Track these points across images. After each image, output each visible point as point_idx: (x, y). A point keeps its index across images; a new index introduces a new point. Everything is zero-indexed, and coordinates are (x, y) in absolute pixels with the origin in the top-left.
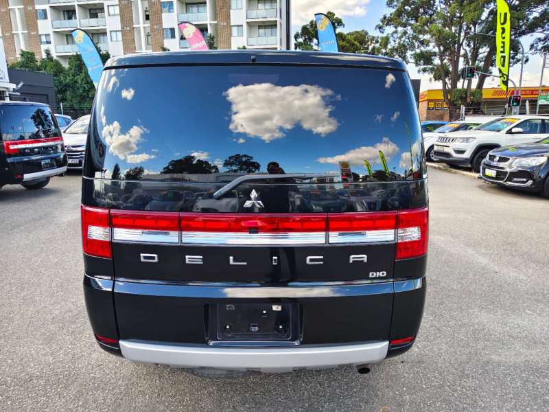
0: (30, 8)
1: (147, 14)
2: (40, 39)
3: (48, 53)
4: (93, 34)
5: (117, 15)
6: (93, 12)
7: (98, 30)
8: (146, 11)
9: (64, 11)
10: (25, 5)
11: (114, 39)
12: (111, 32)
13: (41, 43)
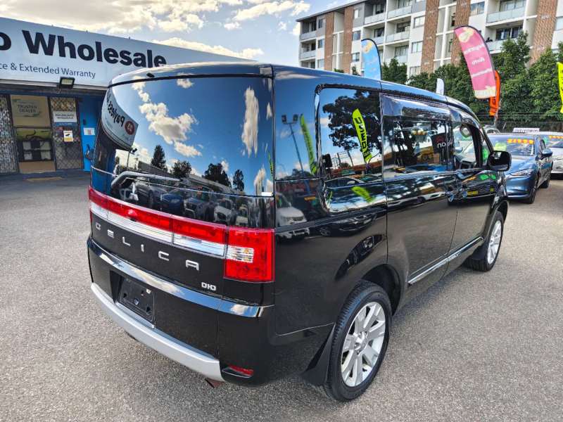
0: (349, 31)
1: (454, 19)
2: (352, 57)
3: (354, 69)
4: (396, 48)
5: (422, 26)
6: (400, 26)
7: (401, 43)
8: (453, 17)
9: (375, 30)
10: (345, 29)
11: (415, 50)
12: (413, 43)
13: (352, 61)
